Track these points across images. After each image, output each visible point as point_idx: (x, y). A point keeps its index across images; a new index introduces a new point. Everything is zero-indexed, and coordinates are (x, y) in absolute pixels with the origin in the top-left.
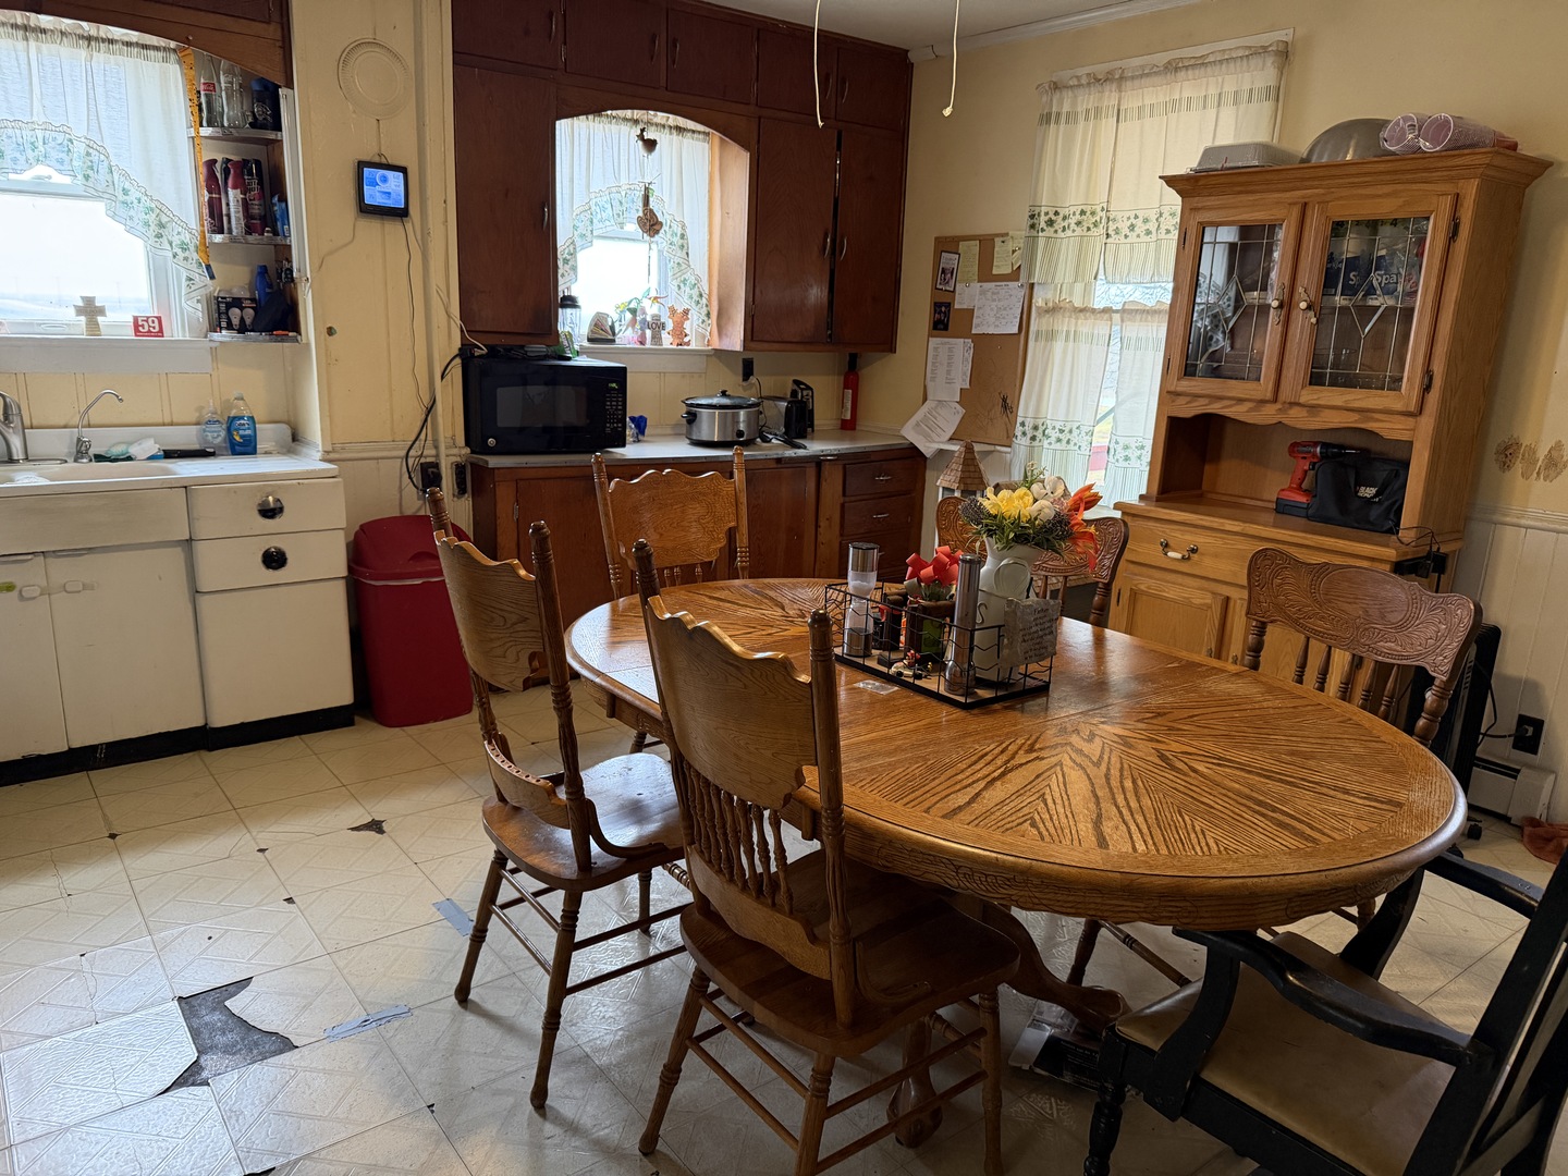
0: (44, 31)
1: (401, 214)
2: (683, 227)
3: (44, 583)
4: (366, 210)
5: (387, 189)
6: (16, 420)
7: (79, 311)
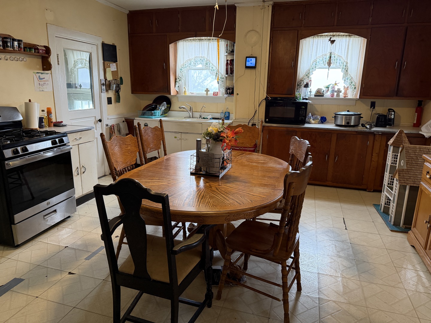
0: (203, 40)
1: (254, 68)
2: (347, 63)
3: (180, 138)
4: (247, 67)
5: (251, 62)
6: (191, 110)
7: (205, 91)
